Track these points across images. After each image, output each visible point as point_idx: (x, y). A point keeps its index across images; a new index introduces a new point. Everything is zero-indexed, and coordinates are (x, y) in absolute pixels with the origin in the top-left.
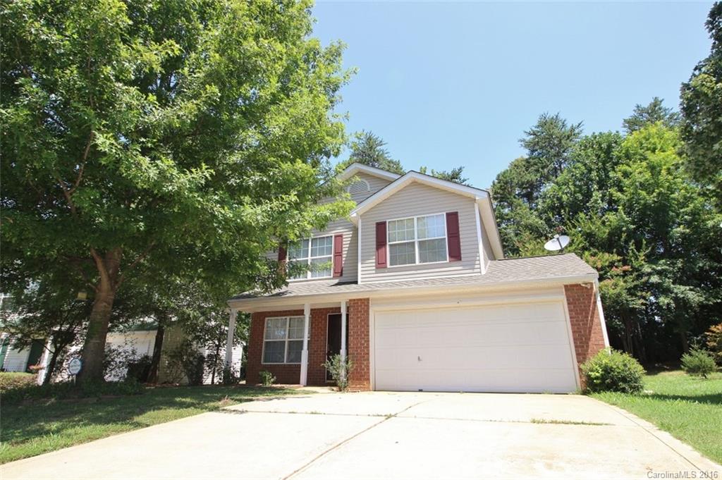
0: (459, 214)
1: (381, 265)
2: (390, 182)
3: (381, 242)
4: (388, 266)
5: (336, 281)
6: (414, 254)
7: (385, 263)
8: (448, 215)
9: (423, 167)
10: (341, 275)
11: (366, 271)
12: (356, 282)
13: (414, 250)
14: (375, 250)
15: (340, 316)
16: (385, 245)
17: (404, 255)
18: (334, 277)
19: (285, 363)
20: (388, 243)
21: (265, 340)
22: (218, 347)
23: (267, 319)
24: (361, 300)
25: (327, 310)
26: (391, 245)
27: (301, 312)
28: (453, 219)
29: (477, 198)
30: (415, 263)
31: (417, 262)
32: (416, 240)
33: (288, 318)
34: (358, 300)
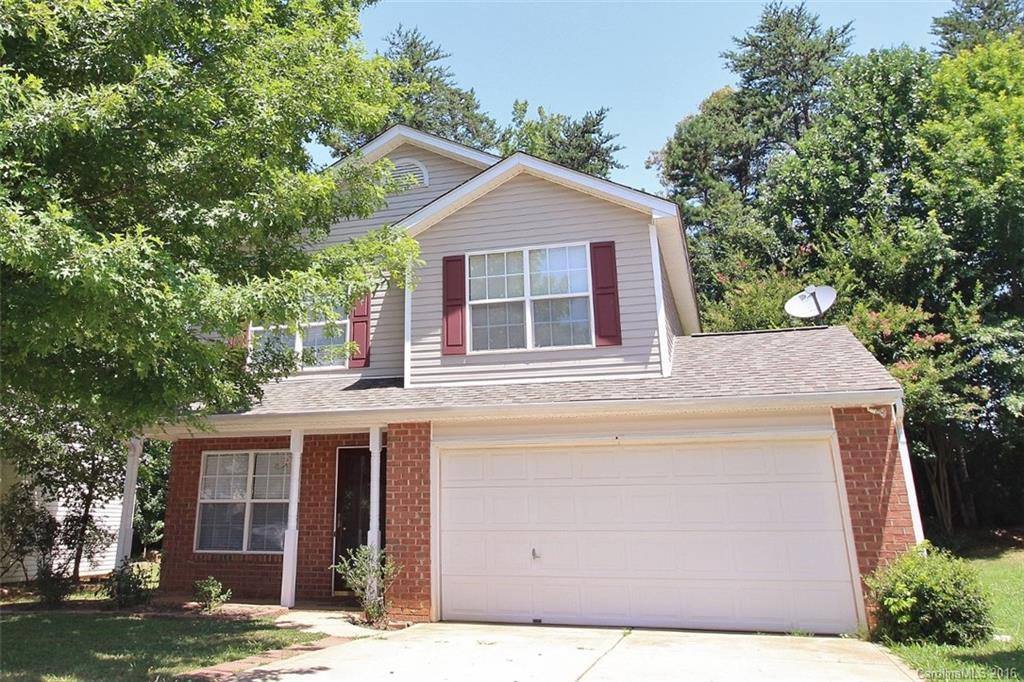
0: (617, 248)
1: (452, 348)
2: (478, 171)
3: (453, 300)
4: (469, 351)
5: (356, 377)
6: (523, 329)
7: (463, 345)
8: (595, 247)
9: (521, 102)
10: (367, 364)
11: (420, 357)
12: (399, 382)
13: (523, 320)
14: (441, 315)
15: (367, 454)
16: (461, 304)
17: (502, 330)
18: (352, 369)
19: (245, 550)
20: (468, 303)
21: (200, 501)
22: (88, 500)
23: (204, 454)
24: (412, 425)
25: (335, 439)
26: (473, 307)
27: (283, 442)
28: (603, 257)
29: (654, 216)
30: (524, 346)
31: (530, 346)
32: (528, 298)
33: (252, 453)
34: (405, 425)
